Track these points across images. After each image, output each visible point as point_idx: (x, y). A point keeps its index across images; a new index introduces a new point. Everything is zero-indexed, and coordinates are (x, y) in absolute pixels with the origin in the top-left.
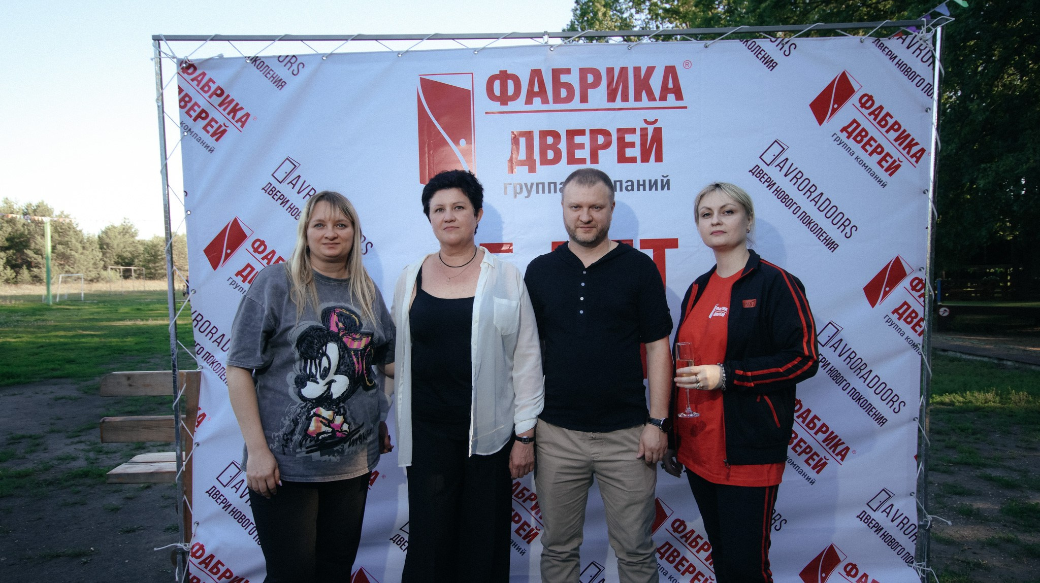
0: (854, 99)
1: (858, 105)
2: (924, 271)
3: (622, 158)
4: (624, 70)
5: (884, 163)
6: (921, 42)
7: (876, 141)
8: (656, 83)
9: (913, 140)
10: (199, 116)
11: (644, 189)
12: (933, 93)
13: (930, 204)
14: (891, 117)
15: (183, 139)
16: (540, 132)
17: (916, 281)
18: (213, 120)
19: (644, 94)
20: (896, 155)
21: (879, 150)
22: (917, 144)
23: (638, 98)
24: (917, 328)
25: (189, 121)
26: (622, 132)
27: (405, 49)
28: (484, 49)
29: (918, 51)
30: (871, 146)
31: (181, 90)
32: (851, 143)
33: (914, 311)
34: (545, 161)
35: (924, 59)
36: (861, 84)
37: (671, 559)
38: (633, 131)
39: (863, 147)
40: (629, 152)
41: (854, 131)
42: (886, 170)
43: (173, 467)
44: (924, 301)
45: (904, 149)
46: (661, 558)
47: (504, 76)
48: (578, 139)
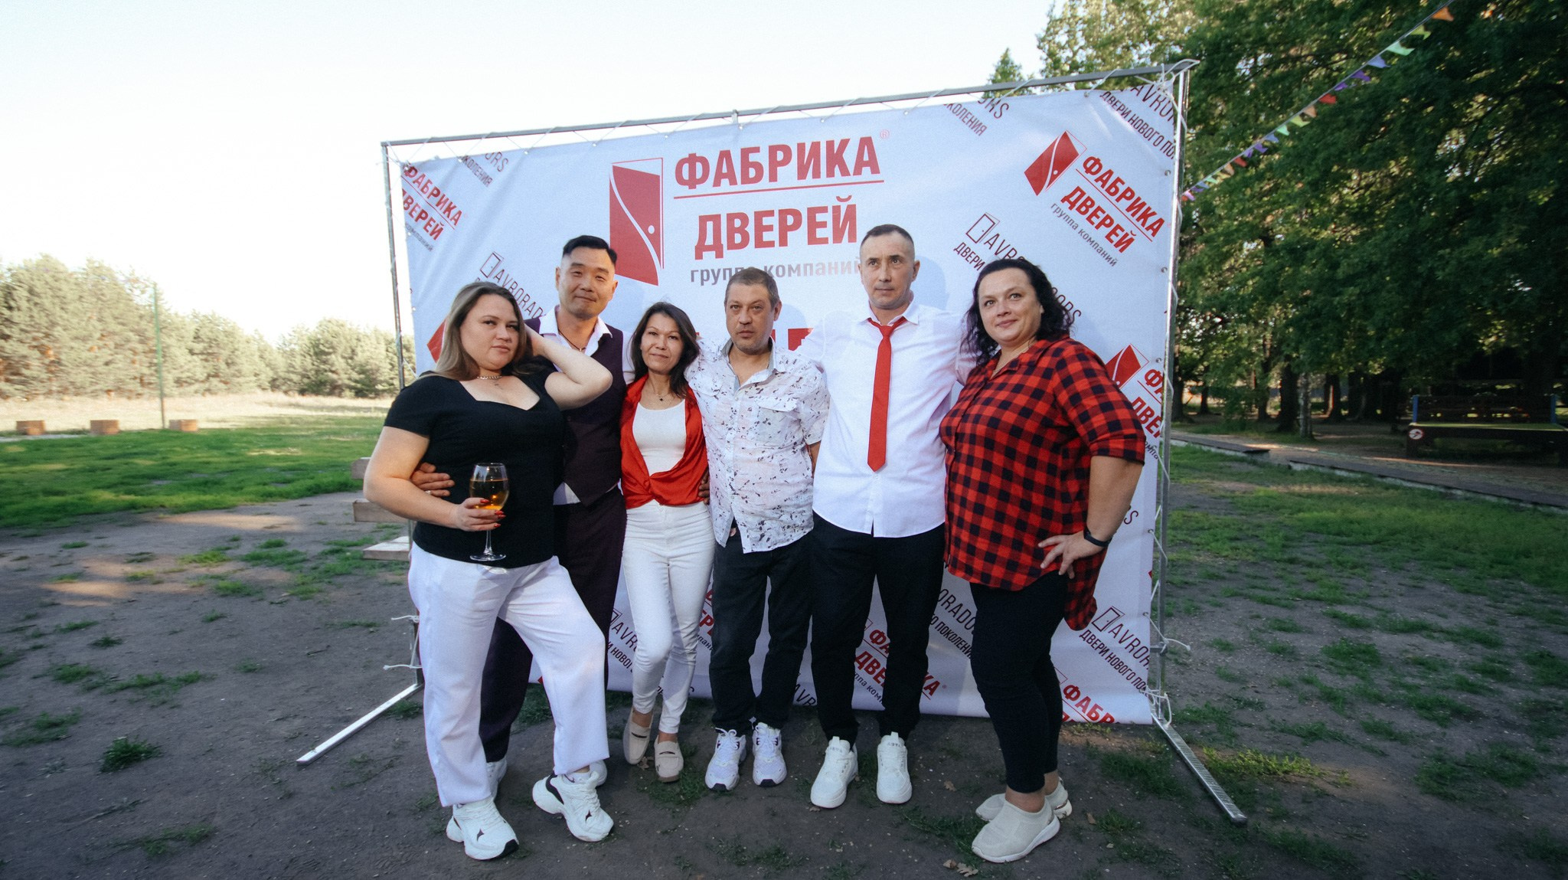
0: (1078, 164)
1: (1083, 170)
2: (1161, 363)
3: (812, 239)
4: (816, 146)
5: (1113, 237)
6: (1160, 92)
7: (1104, 212)
8: (850, 157)
9: (1149, 209)
10: (420, 216)
11: (836, 273)
12: (1174, 153)
13: (1170, 286)
14: (1123, 183)
15: (408, 239)
16: (728, 215)
17: (1153, 374)
18: (432, 219)
19: (837, 169)
20: (1128, 227)
21: (1108, 222)
22: (1154, 214)
23: (830, 174)
24: (1153, 428)
25: (412, 221)
26: (812, 212)
27: (598, 138)
28: (674, 132)
29: (1157, 103)
30: (1098, 217)
31: (404, 193)
32: (1074, 214)
33: (1149, 409)
34: (732, 246)
35: (1163, 113)
36: (1085, 148)
37: (871, 669)
38: (824, 210)
39: (1089, 219)
40: (820, 233)
41: (1077, 200)
42: (1117, 245)
43: (406, 547)
44: (1162, 398)
45: (1138, 220)
46: (860, 668)
47: (692, 159)
48: (766, 221)
